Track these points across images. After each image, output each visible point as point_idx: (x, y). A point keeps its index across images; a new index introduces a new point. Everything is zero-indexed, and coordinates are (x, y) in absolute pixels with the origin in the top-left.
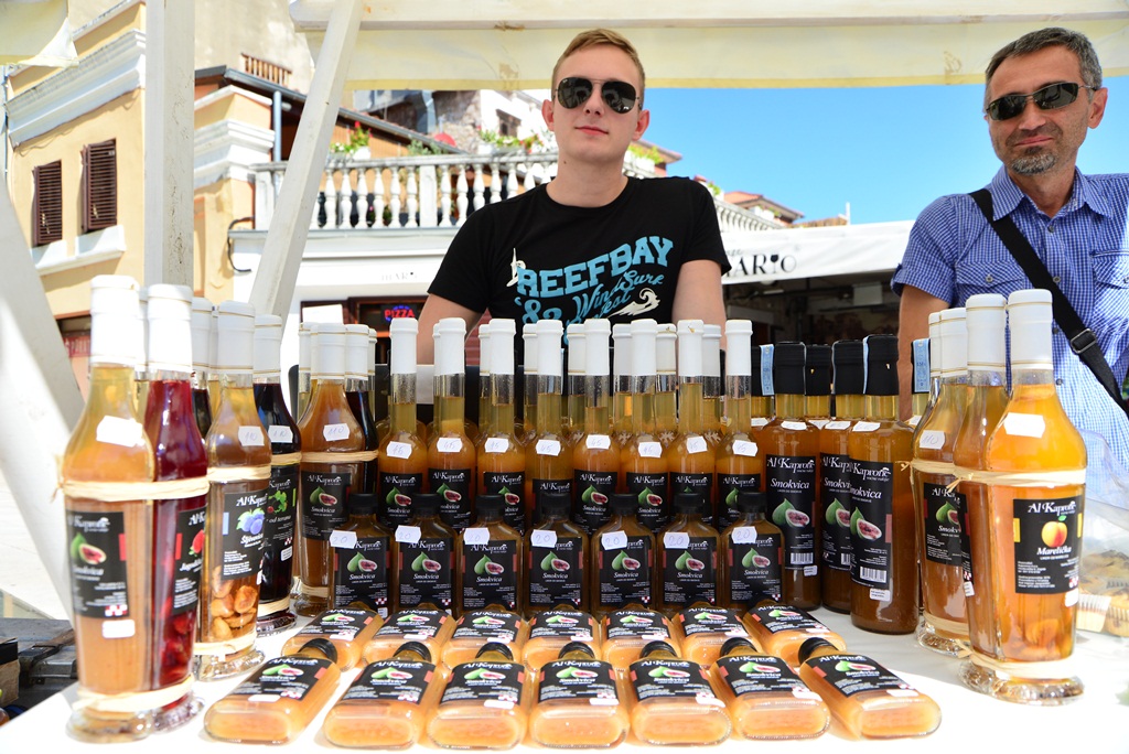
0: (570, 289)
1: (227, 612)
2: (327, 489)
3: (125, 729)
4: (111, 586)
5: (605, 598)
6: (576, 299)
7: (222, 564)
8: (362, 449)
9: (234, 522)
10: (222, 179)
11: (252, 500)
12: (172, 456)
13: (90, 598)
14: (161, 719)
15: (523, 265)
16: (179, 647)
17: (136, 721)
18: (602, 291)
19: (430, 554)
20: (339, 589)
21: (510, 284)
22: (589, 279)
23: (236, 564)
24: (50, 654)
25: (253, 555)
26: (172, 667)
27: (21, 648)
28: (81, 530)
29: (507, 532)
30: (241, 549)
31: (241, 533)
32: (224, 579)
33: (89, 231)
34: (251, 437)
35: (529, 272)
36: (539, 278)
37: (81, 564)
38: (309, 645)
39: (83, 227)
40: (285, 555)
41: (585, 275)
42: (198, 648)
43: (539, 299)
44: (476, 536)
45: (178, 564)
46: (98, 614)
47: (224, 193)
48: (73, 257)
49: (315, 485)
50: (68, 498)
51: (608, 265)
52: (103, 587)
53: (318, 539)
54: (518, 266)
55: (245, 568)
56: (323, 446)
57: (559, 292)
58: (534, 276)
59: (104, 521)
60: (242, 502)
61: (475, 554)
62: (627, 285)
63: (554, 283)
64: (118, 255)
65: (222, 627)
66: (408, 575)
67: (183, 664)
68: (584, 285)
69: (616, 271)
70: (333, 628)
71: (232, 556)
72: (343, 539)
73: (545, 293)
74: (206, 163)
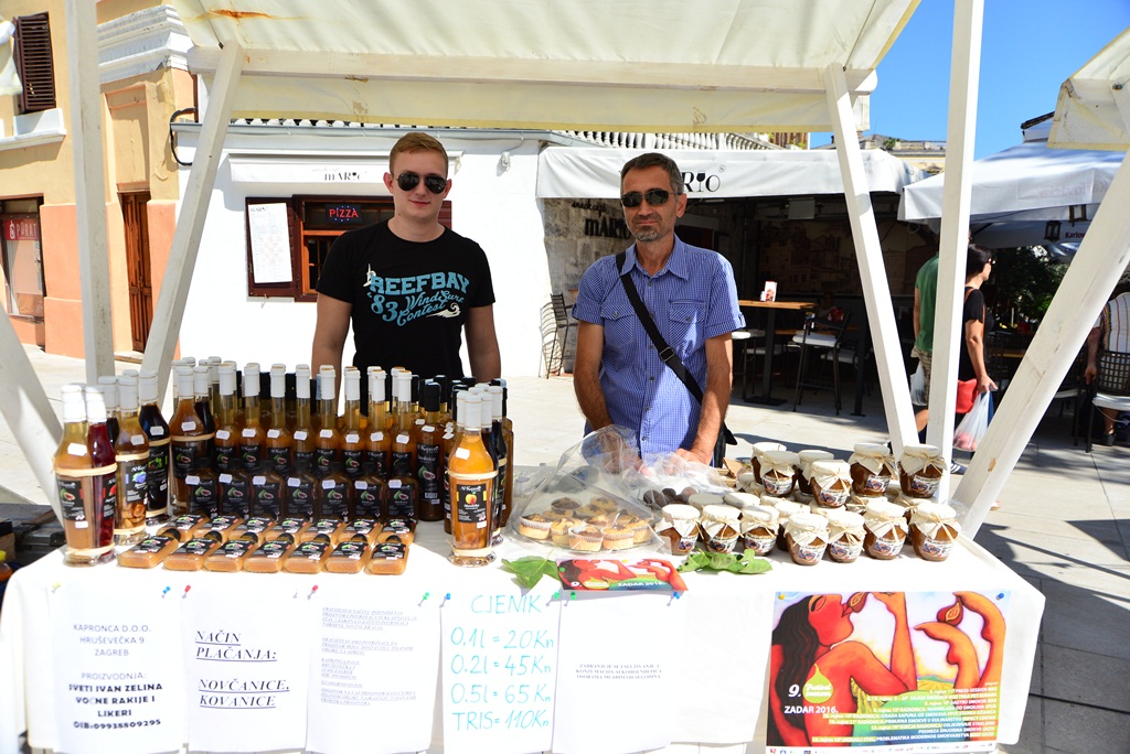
0: (404, 292)
1: (130, 515)
2: (185, 454)
3: (85, 562)
4: (77, 509)
5: (325, 512)
6: (408, 298)
7: (127, 496)
8: (204, 434)
9: (131, 478)
10: (162, 67)
11: (139, 468)
12: (100, 456)
13: (70, 513)
14: (101, 559)
15: (375, 274)
16: (107, 531)
17: (91, 559)
18: (424, 296)
19: (238, 488)
20: (192, 504)
21: (366, 285)
22: (416, 287)
23: (133, 496)
24: (34, 529)
25: (141, 492)
26: (104, 538)
27: (14, 525)
28: (63, 487)
29: (277, 479)
30: (135, 490)
31: (135, 483)
32: (128, 503)
33: (27, 112)
34: (138, 440)
35: (378, 278)
36: (385, 283)
37: (65, 500)
38: (167, 531)
39: (19, 106)
40: (162, 488)
41: (415, 285)
42: (116, 532)
43: (384, 295)
44: (259, 480)
45: (104, 500)
46: (73, 519)
47: (165, 82)
48: (11, 138)
49: (179, 452)
50: (57, 474)
51: (430, 281)
52: (74, 509)
53: (181, 478)
54: (371, 274)
55: (138, 497)
56: (182, 433)
57: (398, 293)
58: (381, 280)
59: (73, 484)
60: (134, 469)
61: (259, 489)
62: (443, 298)
63: (394, 286)
64: (61, 139)
65: (128, 523)
66: (226, 498)
67: (110, 538)
68: (413, 291)
69: (434, 287)
70: (182, 524)
71: (130, 492)
72: (192, 480)
73: (388, 292)
74: (145, 49)
